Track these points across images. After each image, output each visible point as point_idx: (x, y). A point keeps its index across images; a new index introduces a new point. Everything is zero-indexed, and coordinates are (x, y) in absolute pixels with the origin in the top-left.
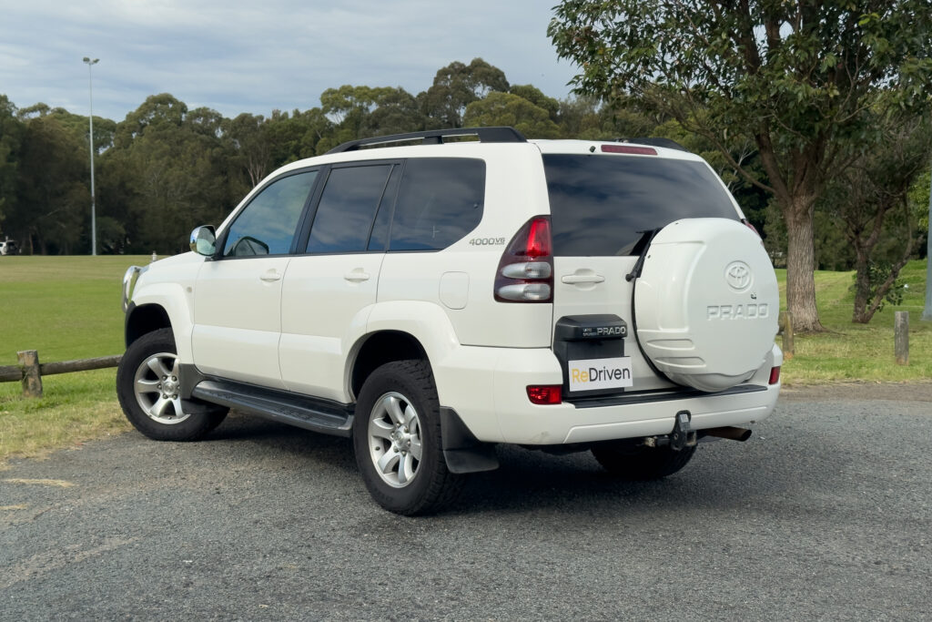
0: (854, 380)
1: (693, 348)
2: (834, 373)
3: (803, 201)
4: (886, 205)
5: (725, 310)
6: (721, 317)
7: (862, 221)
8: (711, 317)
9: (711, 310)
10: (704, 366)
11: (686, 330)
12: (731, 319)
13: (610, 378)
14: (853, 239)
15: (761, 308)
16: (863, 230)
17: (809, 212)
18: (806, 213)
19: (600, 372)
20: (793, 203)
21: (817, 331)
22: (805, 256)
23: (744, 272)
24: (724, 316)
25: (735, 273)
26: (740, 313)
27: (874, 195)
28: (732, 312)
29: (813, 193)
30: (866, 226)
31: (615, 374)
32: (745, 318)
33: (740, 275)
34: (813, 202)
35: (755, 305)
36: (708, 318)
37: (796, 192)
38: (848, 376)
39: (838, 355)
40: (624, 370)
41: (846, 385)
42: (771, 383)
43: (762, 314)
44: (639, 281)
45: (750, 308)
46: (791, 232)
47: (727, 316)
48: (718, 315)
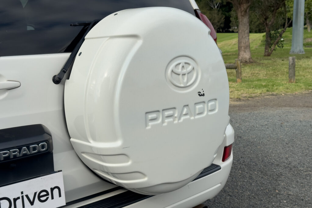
0: (271, 93)
1: (129, 163)
2: (261, 90)
3: (245, 6)
4: (277, 8)
5: (167, 113)
6: (163, 122)
7: (267, 14)
8: (151, 124)
9: (151, 116)
10: (146, 179)
11: (118, 144)
12: (176, 122)
13: (32, 203)
14: (264, 22)
15: (210, 104)
16: (268, 18)
17: (247, 11)
18: (246, 11)
19: (15, 200)
20: (240, 7)
21: (251, 62)
22: (246, 30)
23: (190, 68)
24: (167, 120)
25: (179, 70)
26: (186, 115)
27: (272, 4)
28: (176, 115)
29: (248, 3)
30: (269, 16)
31: (39, 197)
32: (192, 118)
33: (184, 71)
34: (248, 6)
35: (204, 102)
36: (146, 125)
37: (242, 2)
38: (267, 91)
39: (261, 76)
40: (52, 190)
41: (268, 97)
42: (224, 160)
43: (211, 111)
44: (69, 84)
45: (198, 107)
46: (240, 20)
47: (171, 119)
48: (160, 121)
